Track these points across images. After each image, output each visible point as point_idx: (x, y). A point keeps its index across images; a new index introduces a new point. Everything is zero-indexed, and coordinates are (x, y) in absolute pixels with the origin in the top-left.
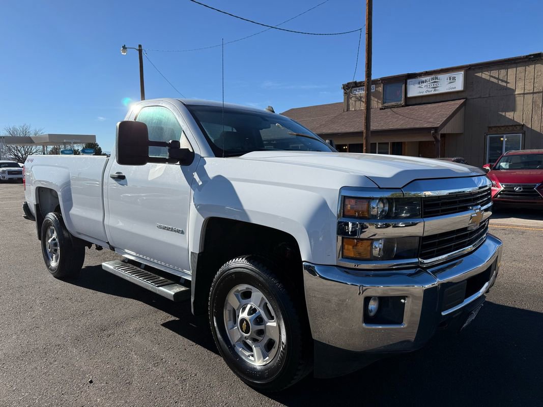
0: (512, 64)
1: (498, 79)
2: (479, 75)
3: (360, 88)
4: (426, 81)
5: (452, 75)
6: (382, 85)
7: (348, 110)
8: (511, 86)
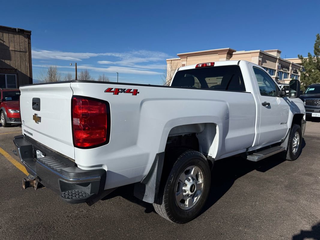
8: (6, 44)
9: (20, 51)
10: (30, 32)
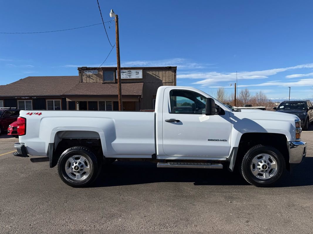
0: (160, 69)
1: (156, 75)
2: (148, 72)
3: (89, 71)
4: (125, 72)
5: (138, 71)
6: (102, 71)
7: (82, 82)
8: (161, 79)
9: (169, 83)
10: (176, 67)
